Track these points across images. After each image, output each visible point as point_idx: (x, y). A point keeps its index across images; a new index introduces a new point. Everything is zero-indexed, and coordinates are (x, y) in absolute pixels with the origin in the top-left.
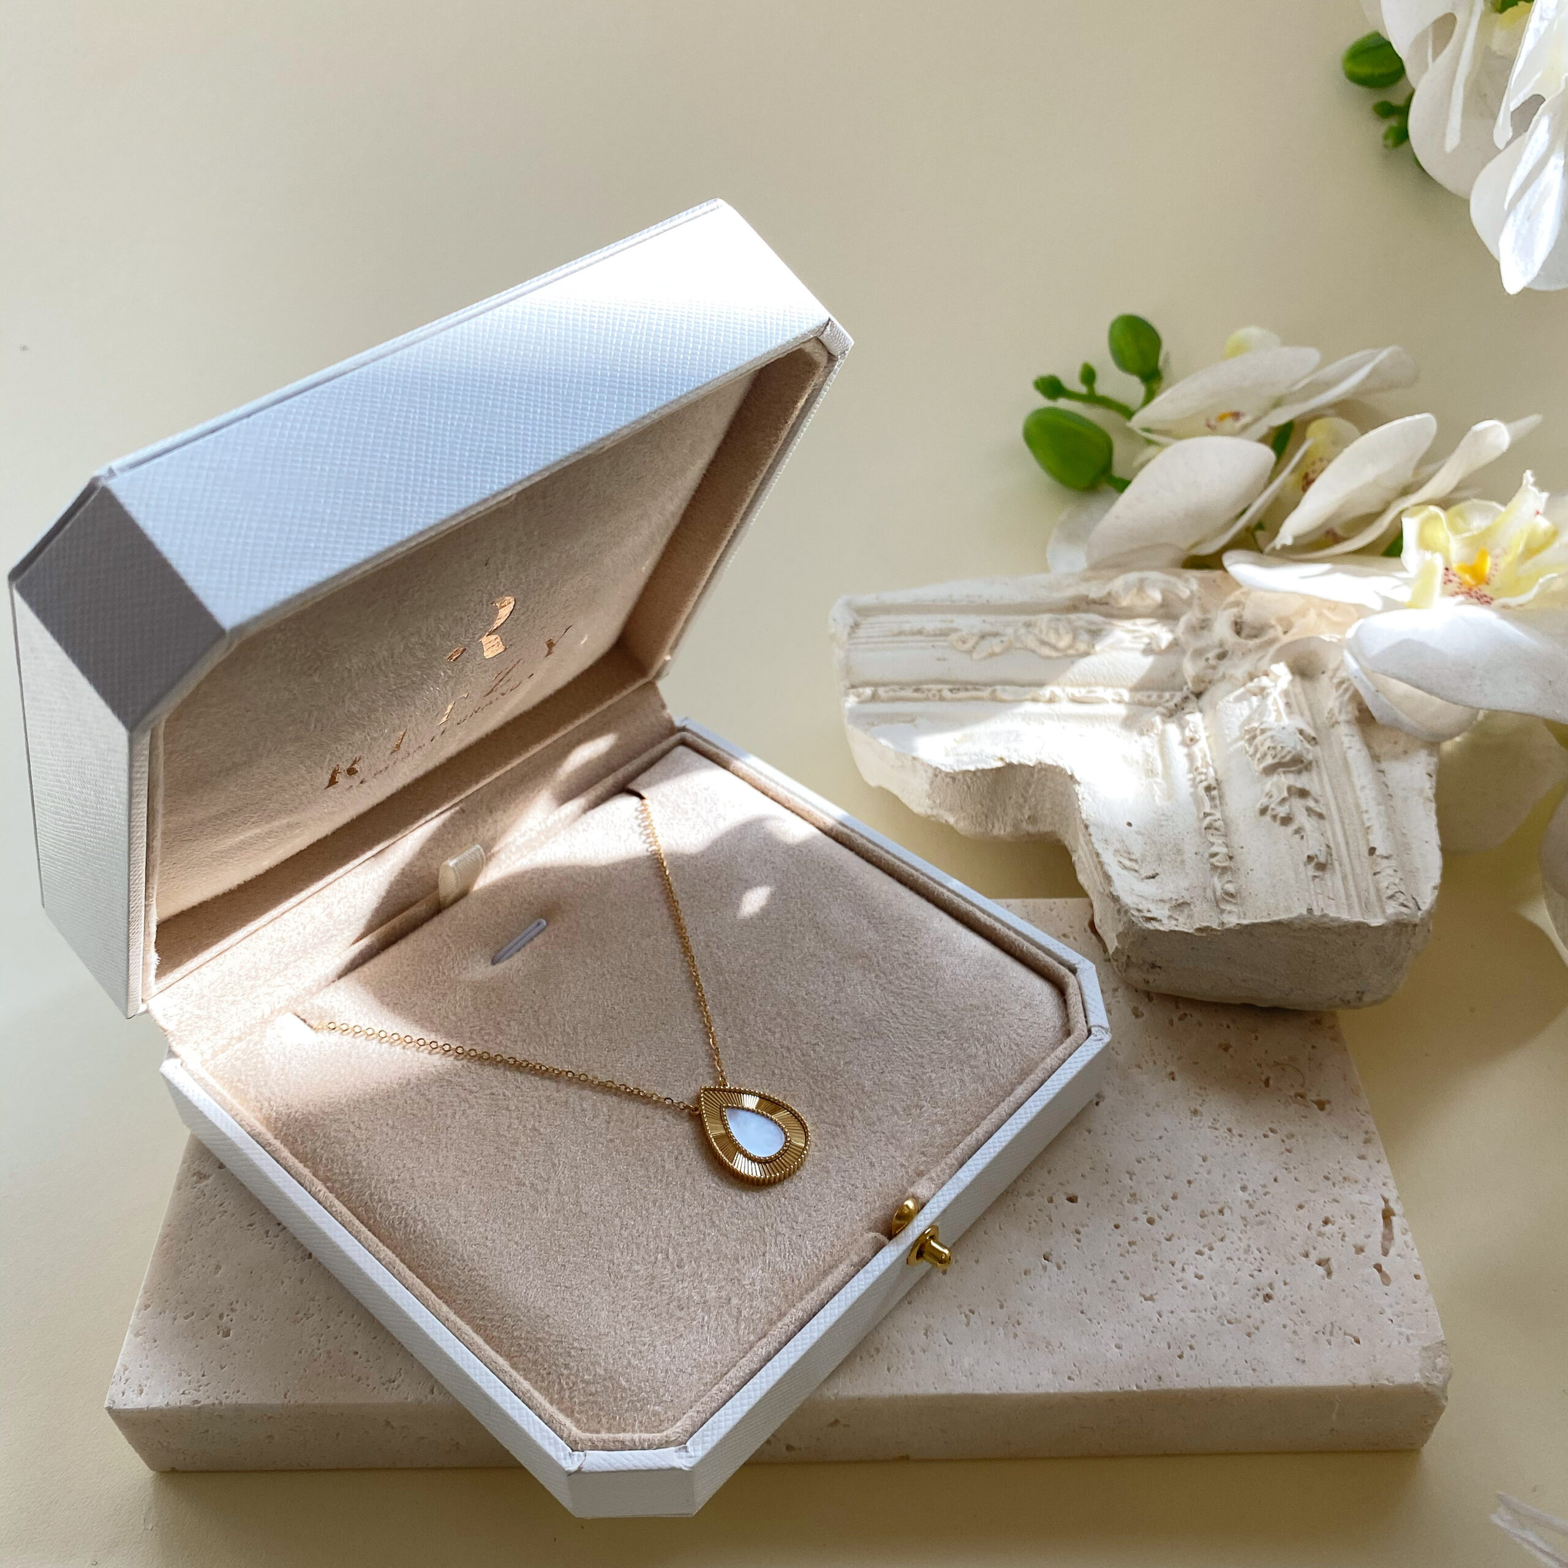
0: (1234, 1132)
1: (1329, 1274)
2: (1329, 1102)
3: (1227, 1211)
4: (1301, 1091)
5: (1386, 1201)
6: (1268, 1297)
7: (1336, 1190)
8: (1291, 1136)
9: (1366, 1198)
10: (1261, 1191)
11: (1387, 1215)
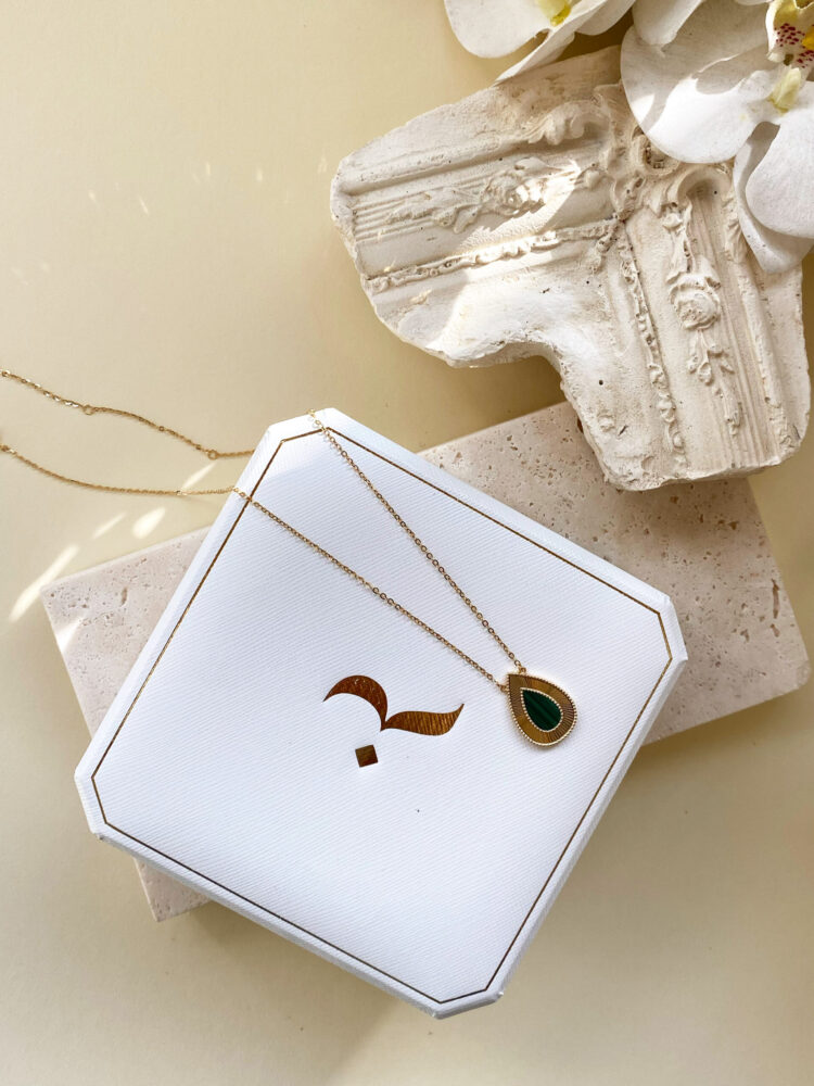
0: (688, 562)
1: (747, 637)
2: (737, 522)
3: (690, 617)
4: (722, 518)
5: (773, 581)
6: (718, 664)
7: (747, 584)
8: (719, 554)
9: (763, 584)
10: (707, 597)
11: (776, 588)
